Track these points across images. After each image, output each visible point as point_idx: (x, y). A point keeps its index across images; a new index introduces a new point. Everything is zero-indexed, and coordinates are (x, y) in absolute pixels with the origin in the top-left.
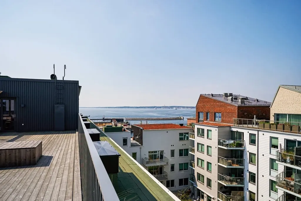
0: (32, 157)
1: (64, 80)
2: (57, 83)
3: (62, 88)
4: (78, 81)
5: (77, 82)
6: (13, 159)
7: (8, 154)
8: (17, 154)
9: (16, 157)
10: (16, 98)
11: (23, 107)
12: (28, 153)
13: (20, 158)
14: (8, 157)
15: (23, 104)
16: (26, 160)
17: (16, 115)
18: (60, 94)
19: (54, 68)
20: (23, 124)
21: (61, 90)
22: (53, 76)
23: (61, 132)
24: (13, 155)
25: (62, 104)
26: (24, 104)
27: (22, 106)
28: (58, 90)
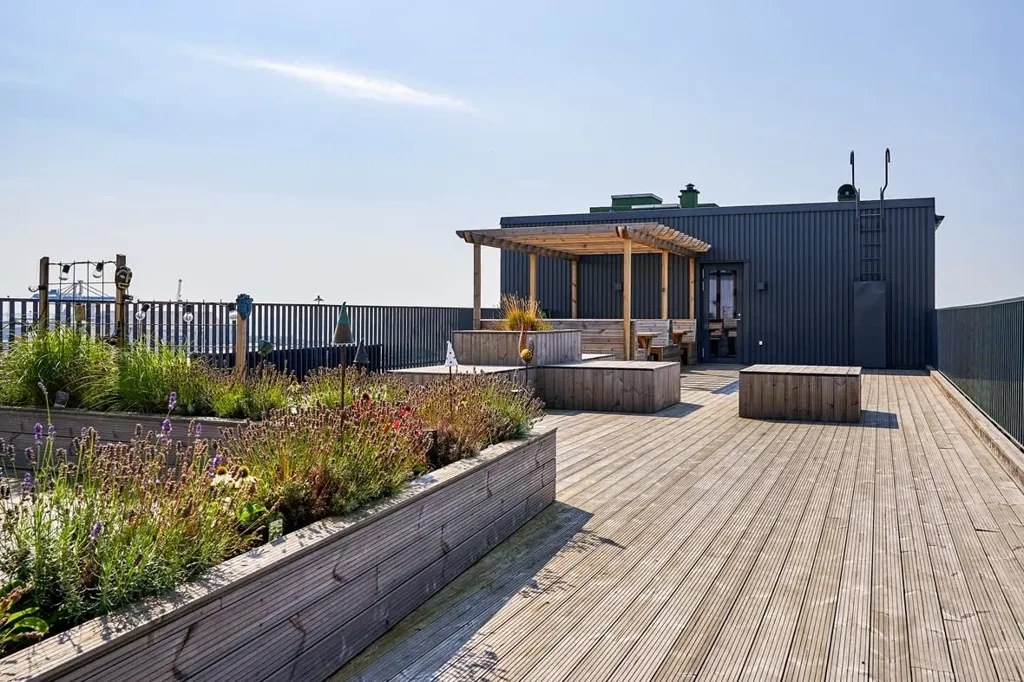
0: (849, 401)
1: (885, 198)
2: (861, 210)
3: (878, 226)
4: (933, 199)
5: (930, 203)
6: (803, 401)
7: (791, 386)
8: (813, 388)
9: (809, 395)
10: (743, 263)
11: (761, 290)
12: (840, 389)
13: (820, 399)
14: (790, 393)
15: (761, 281)
16: (833, 406)
17: (742, 315)
18: (872, 246)
19: (852, 162)
20: (761, 343)
21: (875, 234)
22: (848, 191)
23: (874, 371)
24: (804, 390)
25: (879, 279)
26: (764, 280)
27: (761, 286)
28: (864, 235)
